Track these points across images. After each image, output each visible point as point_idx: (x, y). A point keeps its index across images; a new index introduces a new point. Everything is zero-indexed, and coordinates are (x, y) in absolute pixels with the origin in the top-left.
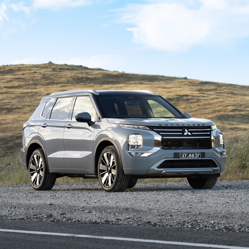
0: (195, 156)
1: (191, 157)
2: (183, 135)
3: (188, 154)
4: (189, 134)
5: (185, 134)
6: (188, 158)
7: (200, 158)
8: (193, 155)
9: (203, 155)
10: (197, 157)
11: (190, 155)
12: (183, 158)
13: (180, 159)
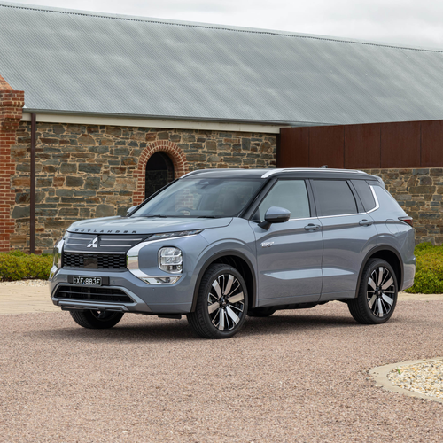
0: (93, 281)
1: (89, 283)
3: (85, 279)
4: (95, 246)
5: (89, 246)
6: (83, 285)
7: (99, 286)
8: (91, 281)
9: (106, 281)
10: (96, 284)
11: (87, 281)
12: (78, 283)
13: (74, 285)
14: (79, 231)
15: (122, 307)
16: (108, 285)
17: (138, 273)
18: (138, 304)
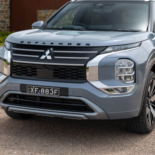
0: (50, 92)
1: (44, 93)
2: (38, 59)
3: (40, 89)
4: (49, 58)
5: (43, 57)
6: (39, 94)
7: (57, 97)
8: (47, 91)
9: (65, 91)
10: (53, 94)
11: (42, 90)
12: (33, 92)
13: (27, 94)
14: (26, 43)
15: (82, 116)
16: (67, 96)
17: (99, 85)
18: (99, 114)
